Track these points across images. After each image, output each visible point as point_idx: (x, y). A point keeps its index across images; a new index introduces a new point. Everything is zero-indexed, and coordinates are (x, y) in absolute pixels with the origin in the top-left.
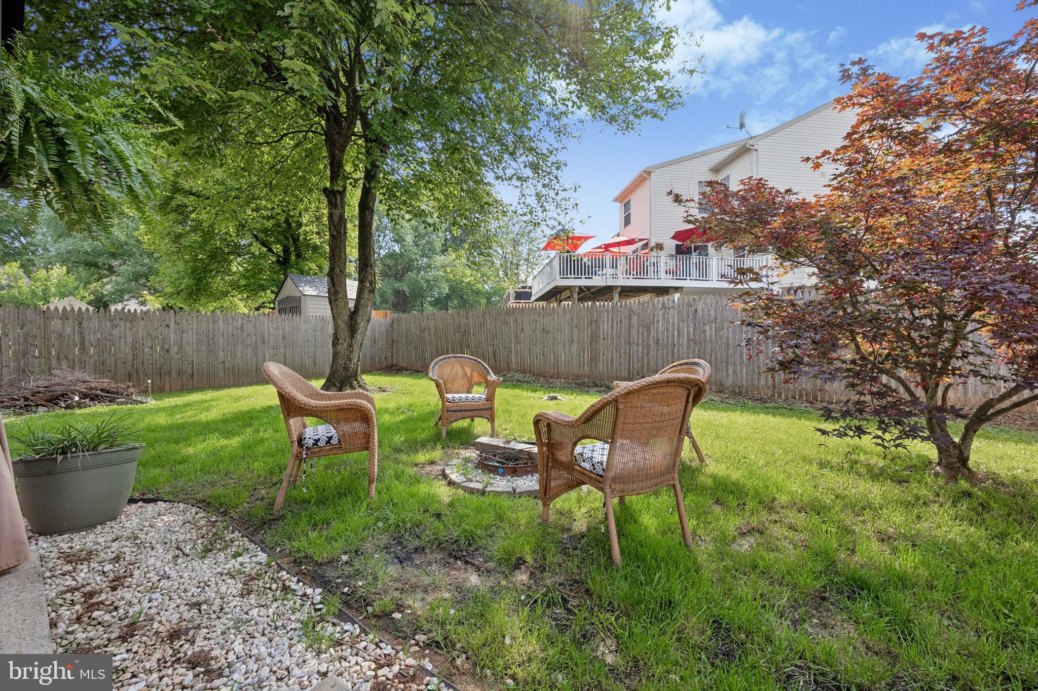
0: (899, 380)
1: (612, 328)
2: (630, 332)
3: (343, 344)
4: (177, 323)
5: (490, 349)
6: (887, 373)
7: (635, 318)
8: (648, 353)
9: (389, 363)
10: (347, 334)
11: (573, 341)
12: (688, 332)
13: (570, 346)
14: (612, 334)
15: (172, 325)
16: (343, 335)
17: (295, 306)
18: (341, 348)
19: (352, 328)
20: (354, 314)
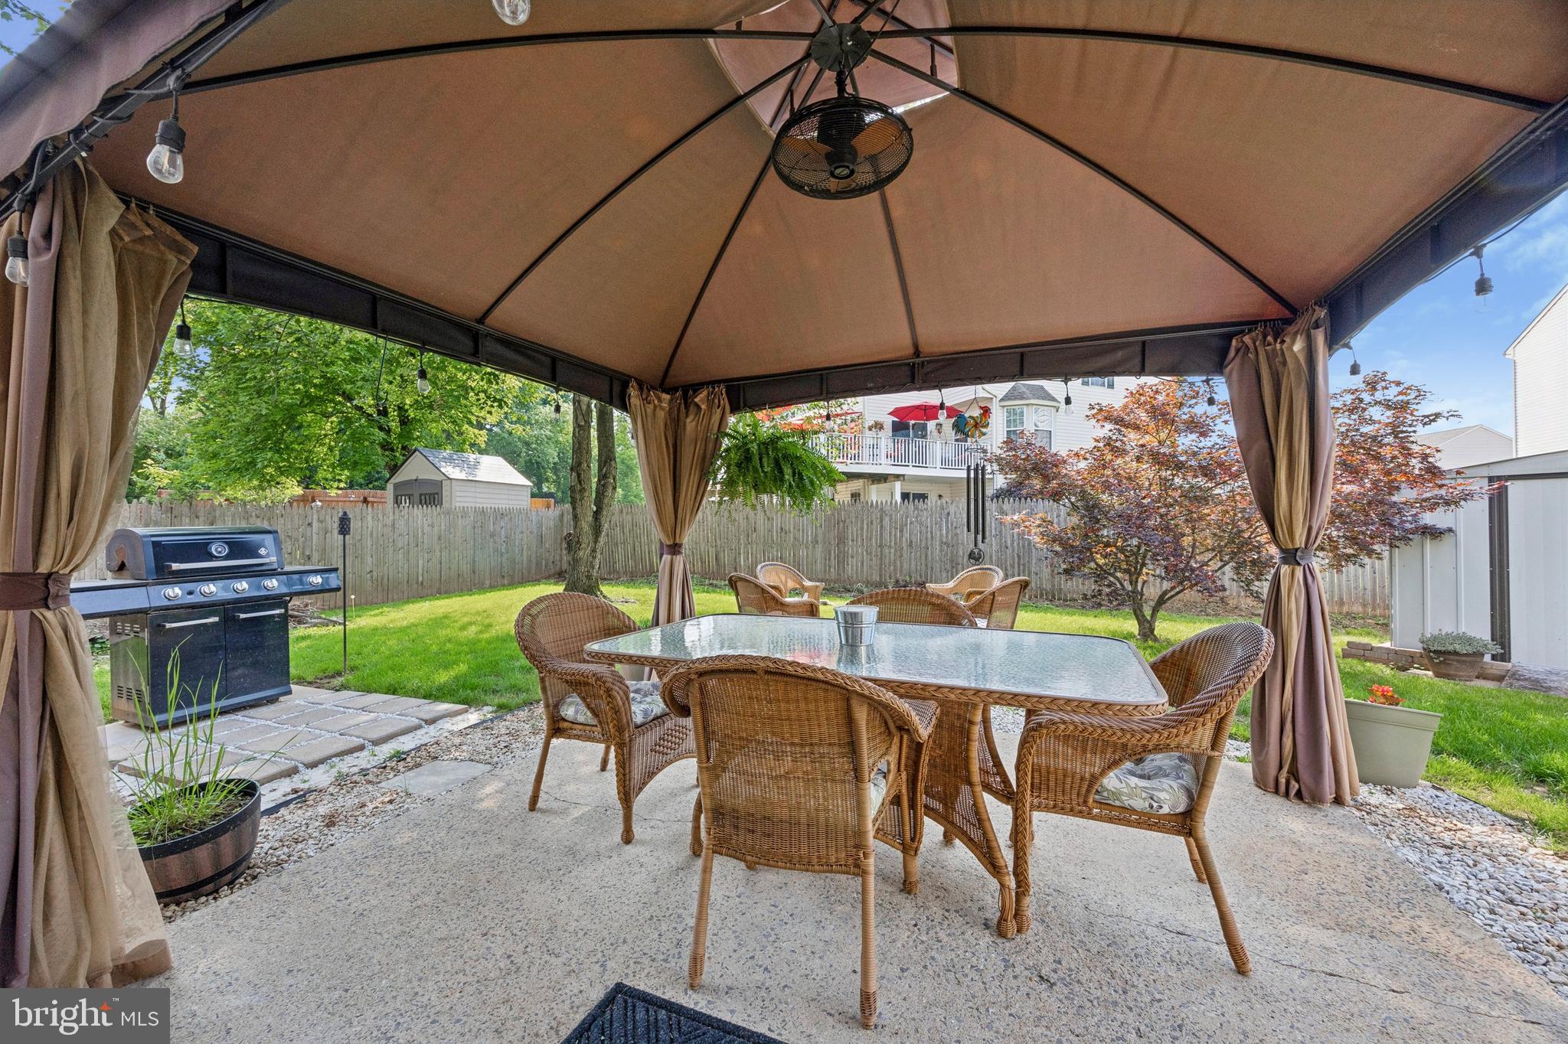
0: (1117, 578)
1: (862, 529)
2: (881, 534)
3: (585, 549)
6: (1110, 574)
7: (887, 519)
8: (901, 556)
9: (557, 569)
10: (591, 537)
11: (817, 542)
12: (941, 535)
13: (814, 547)
14: (862, 535)
16: (587, 539)
17: (430, 494)
18: (584, 554)
19: (597, 530)
20: (597, 514)
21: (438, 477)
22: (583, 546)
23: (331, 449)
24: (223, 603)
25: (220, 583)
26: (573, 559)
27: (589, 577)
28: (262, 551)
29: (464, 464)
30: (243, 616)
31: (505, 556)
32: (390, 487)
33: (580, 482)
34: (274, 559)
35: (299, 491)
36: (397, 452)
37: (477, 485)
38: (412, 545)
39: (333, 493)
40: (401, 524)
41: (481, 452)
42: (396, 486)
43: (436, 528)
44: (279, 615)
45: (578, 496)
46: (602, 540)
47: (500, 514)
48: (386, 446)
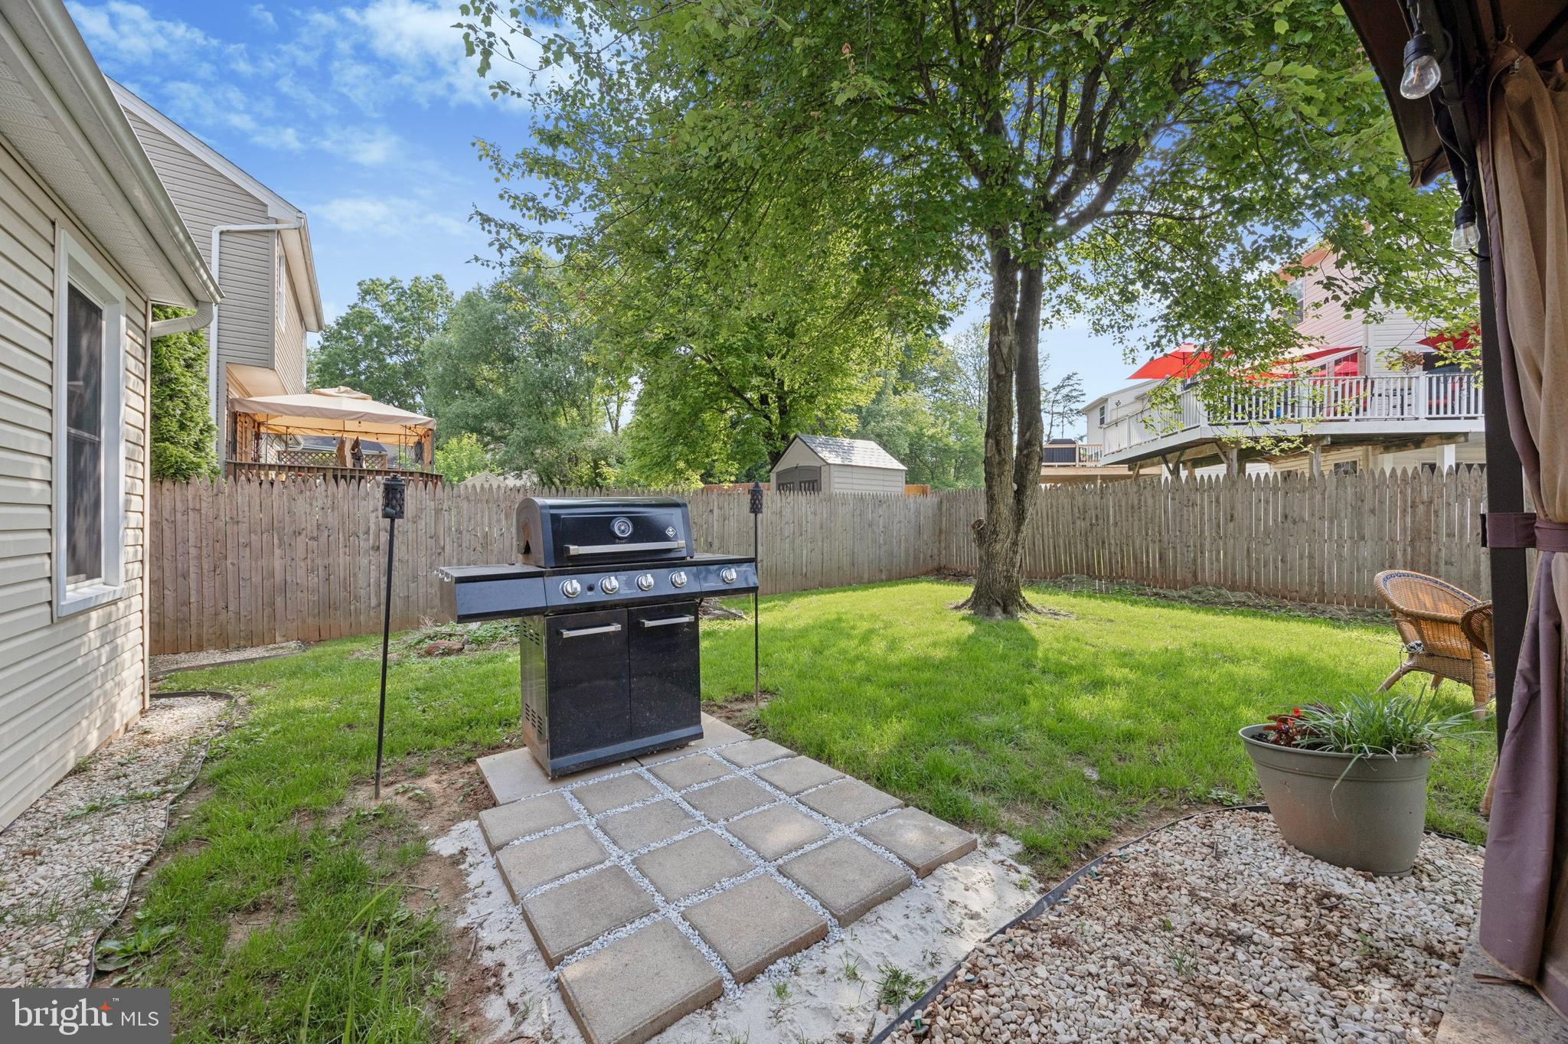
3: (1003, 541)
4: (720, 508)
5: (1154, 551)
9: (935, 564)
10: (1011, 525)
15: (716, 511)
16: (1005, 527)
17: (809, 480)
18: (1001, 547)
19: (1019, 516)
20: (1019, 495)
21: (817, 464)
22: (1001, 536)
23: (725, 443)
24: (627, 604)
25: (624, 576)
26: (987, 553)
27: (1008, 579)
28: (670, 532)
29: (838, 449)
30: (649, 624)
31: (884, 548)
32: (773, 476)
33: (999, 452)
34: (682, 543)
35: (701, 485)
36: (779, 443)
37: (855, 470)
38: (797, 533)
39: (726, 485)
40: (787, 511)
41: (853, 436)
42: (779, 475)
43: (818, 517)
44: (689, 624)
45: (996, 471)
46: (1026, 530)
47: (879, 501)
48: (768, 436)
